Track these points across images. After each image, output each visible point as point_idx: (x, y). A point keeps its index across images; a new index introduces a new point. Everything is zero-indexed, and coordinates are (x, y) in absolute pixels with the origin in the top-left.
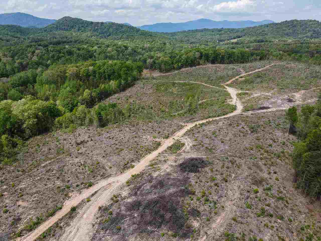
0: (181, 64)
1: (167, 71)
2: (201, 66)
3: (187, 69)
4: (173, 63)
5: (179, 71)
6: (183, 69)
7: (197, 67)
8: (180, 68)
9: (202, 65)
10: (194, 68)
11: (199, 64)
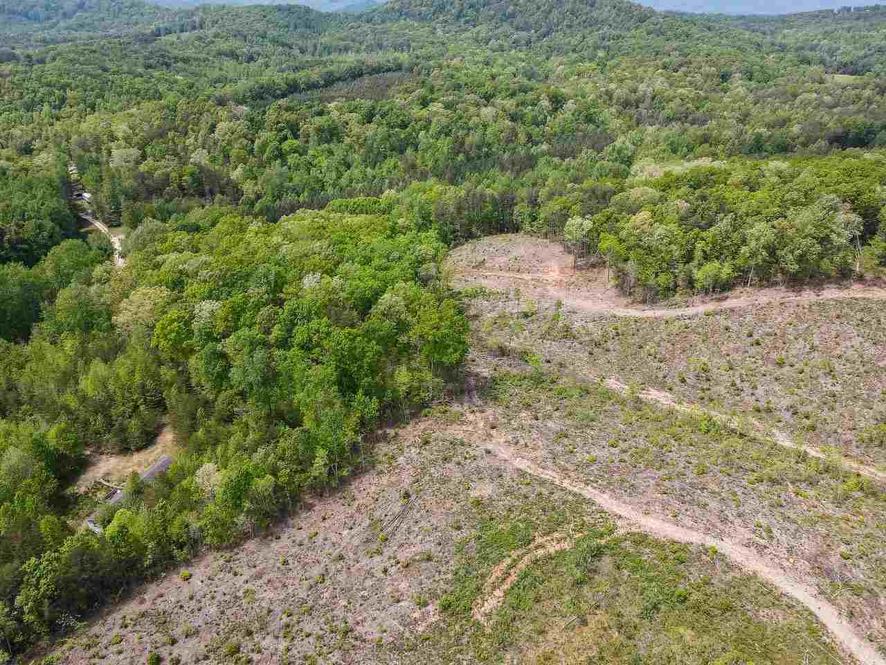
0: (736, 268)
1: (654, 296)
2: (856, 291)
3: (765, 297)
4: (688, 257)
5: (711, 306)
6: (739, 300)
7: (831, 293)
8: (721, 288)
9: (861, 279)
10: (808, 296)
11: (844, 275)
